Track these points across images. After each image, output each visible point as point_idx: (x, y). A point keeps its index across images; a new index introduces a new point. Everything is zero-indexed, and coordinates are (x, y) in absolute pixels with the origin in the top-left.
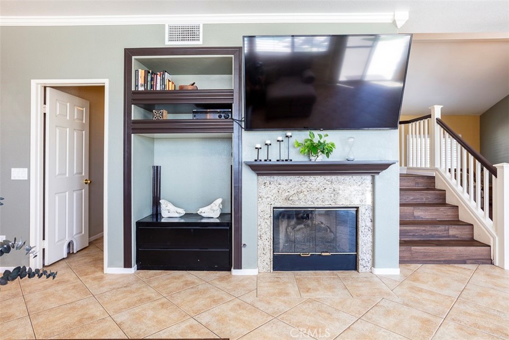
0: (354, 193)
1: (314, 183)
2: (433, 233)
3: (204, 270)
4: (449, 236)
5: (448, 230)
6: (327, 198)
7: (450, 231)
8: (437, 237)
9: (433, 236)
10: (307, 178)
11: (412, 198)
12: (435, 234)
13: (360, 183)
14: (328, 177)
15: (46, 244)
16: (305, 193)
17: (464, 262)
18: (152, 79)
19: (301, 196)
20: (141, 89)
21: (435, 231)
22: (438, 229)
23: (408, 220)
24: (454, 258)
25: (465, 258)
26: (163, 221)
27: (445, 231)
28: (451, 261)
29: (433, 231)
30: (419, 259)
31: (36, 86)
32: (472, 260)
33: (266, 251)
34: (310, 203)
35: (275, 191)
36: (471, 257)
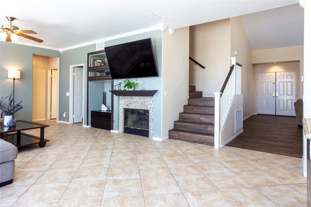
0: (148, 104)
1: (135, 99)
2: (199, 128)
3: (106, 129)
4: (207, 131)
5: (207, 128)
6: (139, 105)
7: (208, 128)
8: (201, 131)
9: (199, 130)
10: (133, 97)
11: (208, 111)
12: (200, 129)
13: (150, 100)
14: (140, 97)
15: (74, 116)
16: (133, 103)
17: (202, 143)
18: (94, 62)
19: (131, 104)
20: (92, 66)
21: (200, 127)
22: (202, 126)
23: (197, 121)
24: (197, 140)
25: (203, 141)
26: (102, 111)
27: (205, 128)
28: (196, 141)
29: (199, 127)
30: (182, 138)
31: (71, 67)
32: (206, 142)
33: (121, 124)
34: (134, 107)
35: (124, 102)
36: (206, 141)
